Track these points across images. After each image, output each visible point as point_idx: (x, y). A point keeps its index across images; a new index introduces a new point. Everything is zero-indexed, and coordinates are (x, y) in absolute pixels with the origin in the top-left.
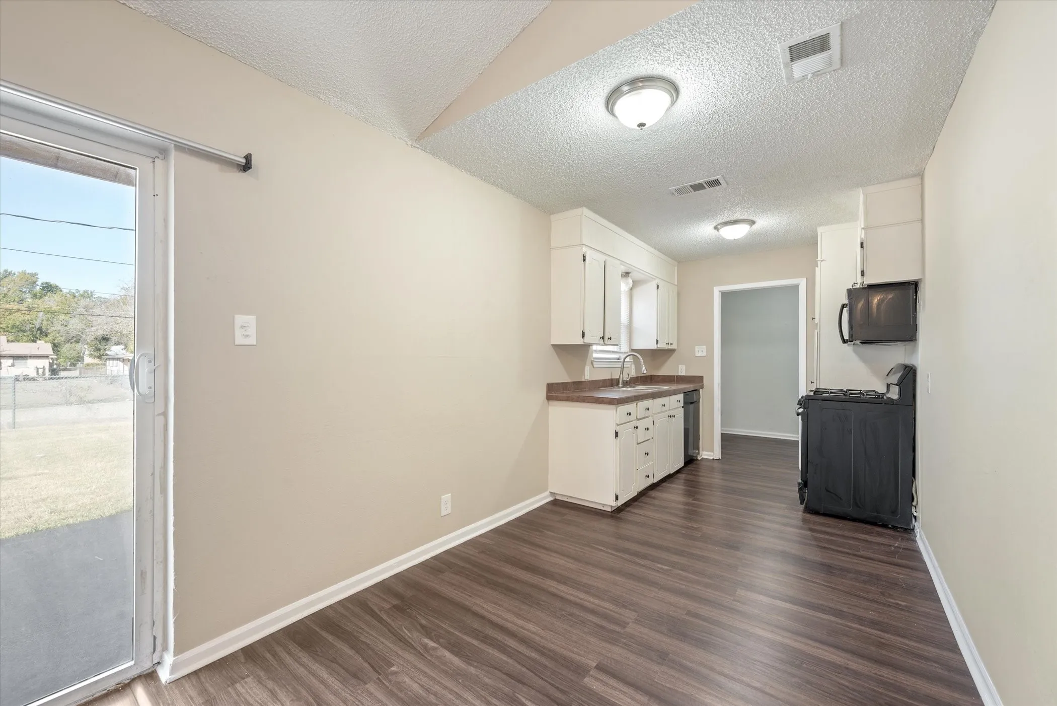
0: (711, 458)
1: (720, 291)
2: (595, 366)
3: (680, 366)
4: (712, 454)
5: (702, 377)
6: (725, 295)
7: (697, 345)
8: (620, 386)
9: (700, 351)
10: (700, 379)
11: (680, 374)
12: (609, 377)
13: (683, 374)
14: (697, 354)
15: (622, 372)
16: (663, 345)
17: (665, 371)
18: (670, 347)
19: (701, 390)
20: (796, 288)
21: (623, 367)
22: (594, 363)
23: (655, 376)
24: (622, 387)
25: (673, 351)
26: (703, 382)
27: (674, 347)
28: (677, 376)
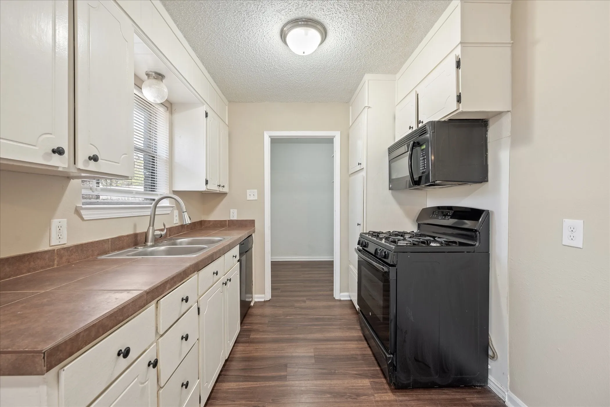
0: (263, 300)
1: (270, 137)
2: (85, 217)
3: (232, 210)
4: (263, 296)
5: (254, 220)
6: (274, 141)
7: (249, 189)
8: (149, 244)
9: (252, 195)
10: (251, 224)
11: (232, 218)
12: (131, 232)
13: (235, 218)
14: (249, 198)
15: (152, 223)
16: (213, 187)
17: (215, 216)
18: (221, 190)
19: (253, 235)
20: (330, 141)
21: (155, 215)
22: (83, 212)
23: (205, 221)
24: (152, 246)
25: (225, 194)
26: (254, 226)
27: (225, 190)
28: (228, 221)
